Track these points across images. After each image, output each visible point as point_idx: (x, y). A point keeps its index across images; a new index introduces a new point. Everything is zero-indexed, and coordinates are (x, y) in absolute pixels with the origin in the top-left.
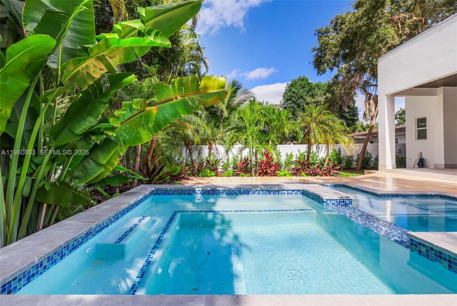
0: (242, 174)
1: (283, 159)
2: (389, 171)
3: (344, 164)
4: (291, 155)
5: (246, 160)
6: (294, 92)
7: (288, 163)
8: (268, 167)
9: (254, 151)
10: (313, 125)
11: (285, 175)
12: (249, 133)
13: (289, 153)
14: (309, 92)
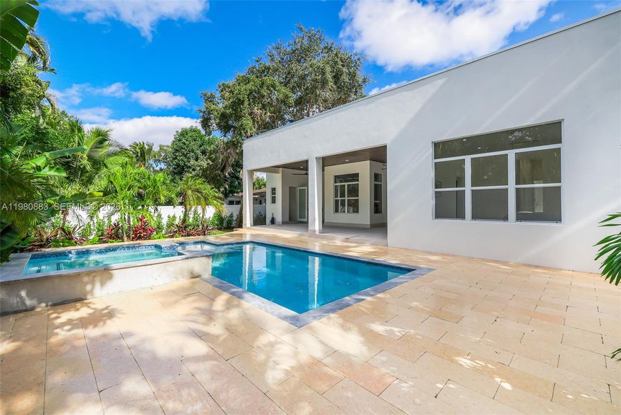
0: (112, 241)
1: (165, 221)
2: (248, 228)
3: (225, 224)
4: (174, 217)
5: (116, 225)
6: (184, 144)
7: (170, 225)
8: (142, 232)
9: (126, 217)
10: (189, 192)
11: (159, 238)
12: (120, 197)
13: (171, 216)
14: (201, 146)
